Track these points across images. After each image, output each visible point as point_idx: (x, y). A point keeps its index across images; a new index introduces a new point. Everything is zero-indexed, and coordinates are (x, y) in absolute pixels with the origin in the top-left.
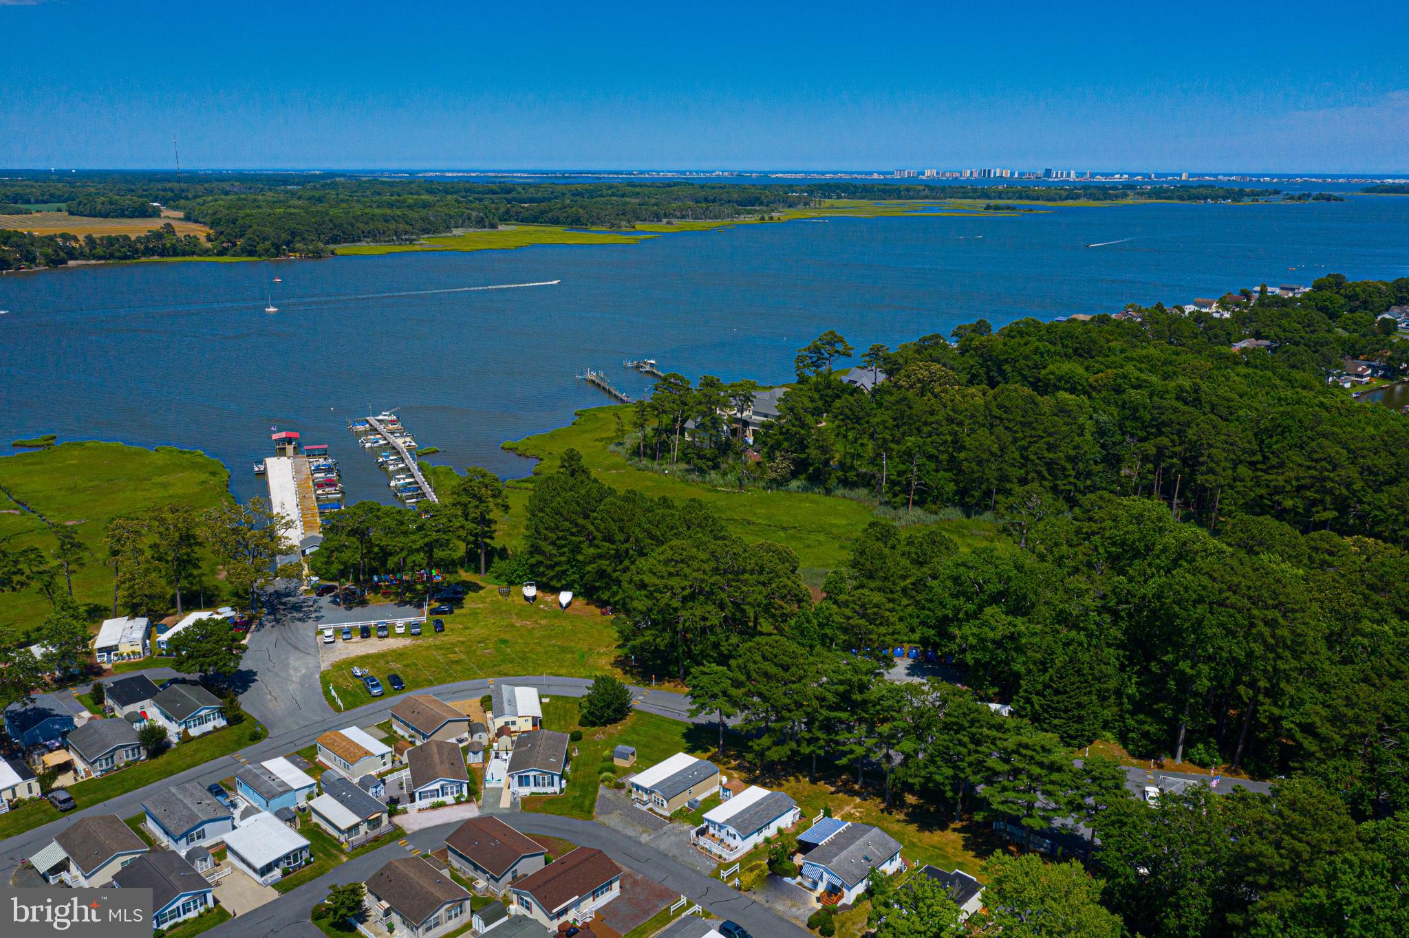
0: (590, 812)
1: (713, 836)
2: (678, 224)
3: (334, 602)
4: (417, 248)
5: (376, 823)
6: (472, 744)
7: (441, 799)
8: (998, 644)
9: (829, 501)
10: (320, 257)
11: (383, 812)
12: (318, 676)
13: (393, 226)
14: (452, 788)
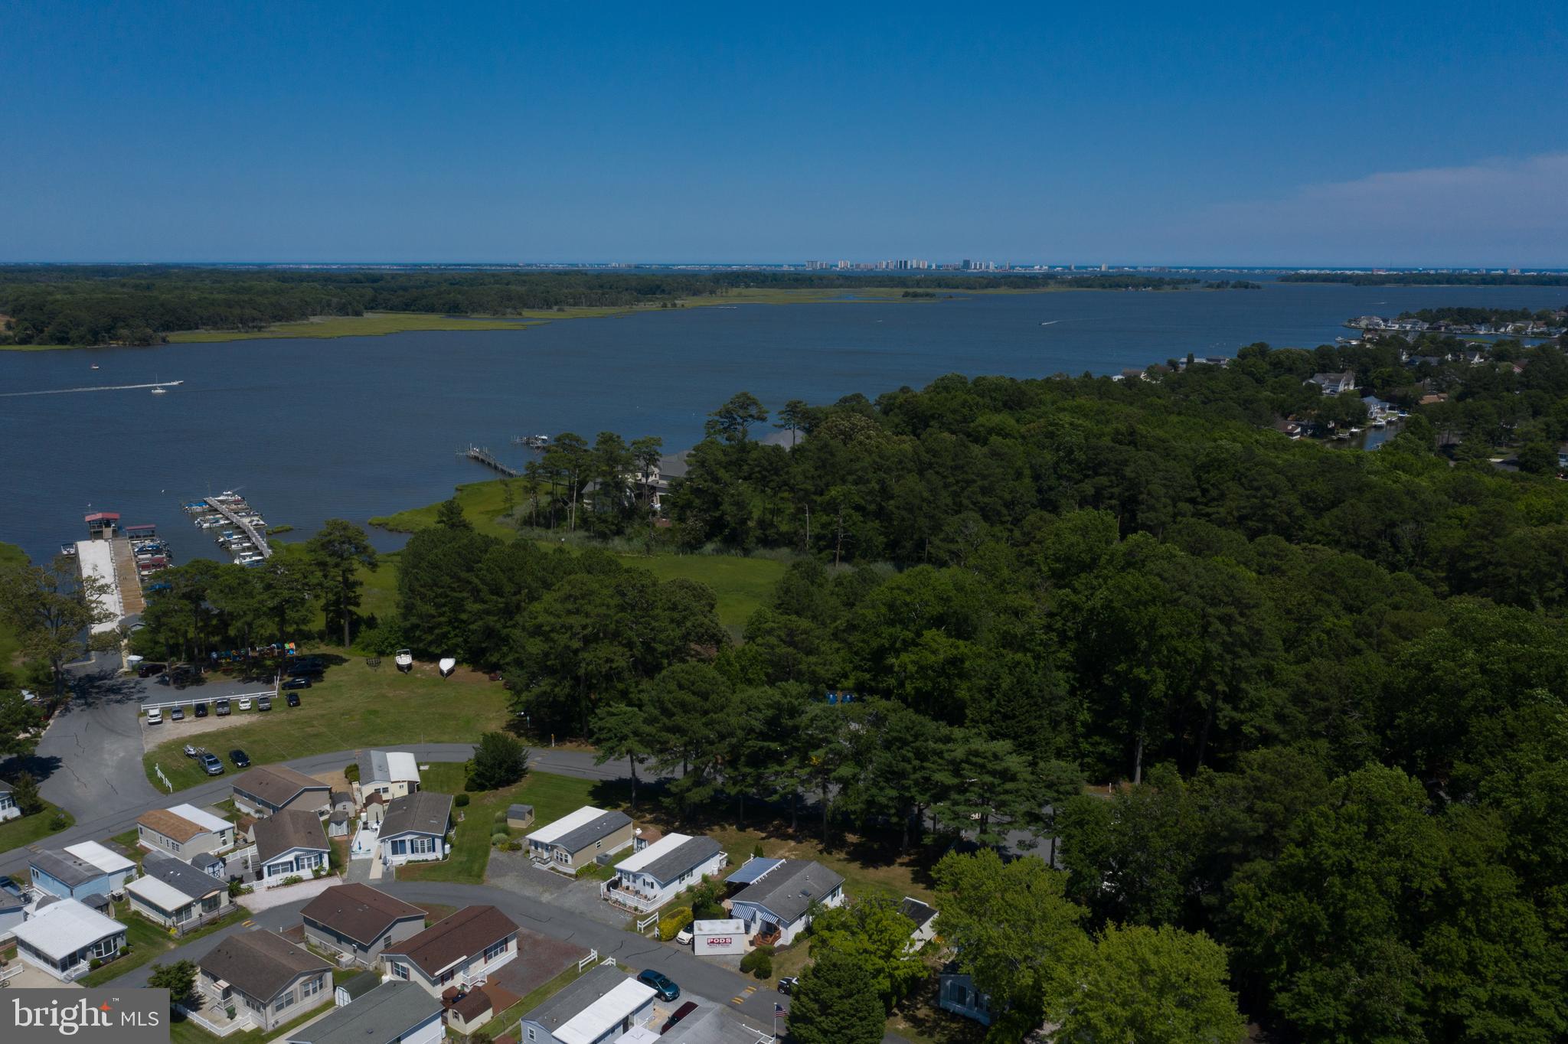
0: (479, 876)
1: (628, 888)
2: (571, 312)
3: (163, 682)
4: (266, 335)
5: (212, 904)
6: (335, 814)
7: (295, 874)
8: (942, 672)
9: (748, 561)
10: (149, 345)
11: (222, 890)
12: (140, 759)
13: (237, 311)
14: (309, 859)
